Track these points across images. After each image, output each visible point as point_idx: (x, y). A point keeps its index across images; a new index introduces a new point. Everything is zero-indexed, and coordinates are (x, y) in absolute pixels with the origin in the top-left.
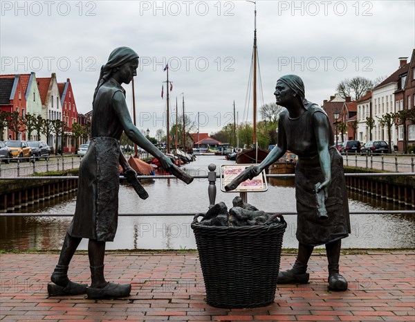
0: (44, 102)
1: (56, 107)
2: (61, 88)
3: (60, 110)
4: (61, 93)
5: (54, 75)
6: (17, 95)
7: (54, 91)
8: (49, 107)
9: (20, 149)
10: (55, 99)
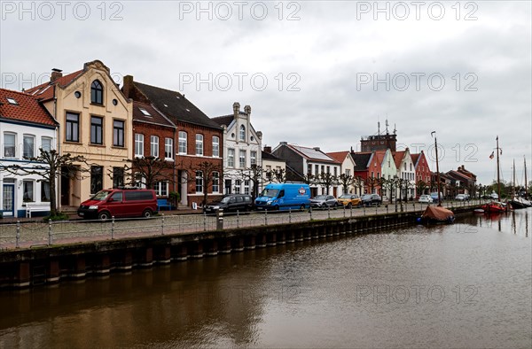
0: (398, 167)
2: (415, 158)
3: (414, 171)
4: (414, 161)
5: (407, 149)
6: (372, 164)
7: (408, 160)
8: (403, 170)
9: (349, 200)
10: (408, 164)
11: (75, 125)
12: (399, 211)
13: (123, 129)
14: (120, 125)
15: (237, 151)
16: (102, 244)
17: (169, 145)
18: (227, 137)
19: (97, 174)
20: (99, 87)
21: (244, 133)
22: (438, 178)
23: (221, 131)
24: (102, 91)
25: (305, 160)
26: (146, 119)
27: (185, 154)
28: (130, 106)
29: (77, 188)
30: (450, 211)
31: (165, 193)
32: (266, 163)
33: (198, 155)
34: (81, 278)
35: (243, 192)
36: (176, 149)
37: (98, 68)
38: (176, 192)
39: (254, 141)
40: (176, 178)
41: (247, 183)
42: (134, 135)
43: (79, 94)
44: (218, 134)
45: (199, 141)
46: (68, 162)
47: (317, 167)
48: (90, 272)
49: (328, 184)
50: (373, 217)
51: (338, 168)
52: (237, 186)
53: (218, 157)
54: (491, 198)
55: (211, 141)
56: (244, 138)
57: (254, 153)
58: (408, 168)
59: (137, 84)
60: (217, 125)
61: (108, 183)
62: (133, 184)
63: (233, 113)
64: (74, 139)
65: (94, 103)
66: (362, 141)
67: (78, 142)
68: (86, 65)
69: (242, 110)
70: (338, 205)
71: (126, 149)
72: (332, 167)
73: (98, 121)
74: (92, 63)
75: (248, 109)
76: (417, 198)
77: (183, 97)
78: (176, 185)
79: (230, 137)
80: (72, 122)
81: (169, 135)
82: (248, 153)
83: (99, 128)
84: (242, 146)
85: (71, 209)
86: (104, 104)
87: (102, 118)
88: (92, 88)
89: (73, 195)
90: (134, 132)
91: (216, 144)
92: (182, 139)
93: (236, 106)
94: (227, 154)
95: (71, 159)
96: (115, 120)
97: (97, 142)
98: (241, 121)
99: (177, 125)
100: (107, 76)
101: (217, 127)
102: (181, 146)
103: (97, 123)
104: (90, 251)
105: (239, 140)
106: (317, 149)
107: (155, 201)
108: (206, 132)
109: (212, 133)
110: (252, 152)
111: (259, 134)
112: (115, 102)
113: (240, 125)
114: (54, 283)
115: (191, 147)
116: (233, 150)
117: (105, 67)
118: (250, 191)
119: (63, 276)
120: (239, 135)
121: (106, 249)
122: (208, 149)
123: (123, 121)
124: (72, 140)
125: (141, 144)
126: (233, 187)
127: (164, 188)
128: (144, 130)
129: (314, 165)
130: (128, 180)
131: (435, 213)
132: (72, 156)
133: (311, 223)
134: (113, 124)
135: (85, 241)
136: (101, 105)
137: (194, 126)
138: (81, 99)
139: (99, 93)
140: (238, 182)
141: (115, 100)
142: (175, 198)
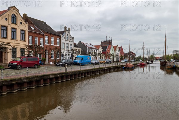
0: (115, 51)
1: (118, 52)
2: (120, 48)
3: (119, 52)
4: (119, 49)
5: (117, 45)
6: (108, 50)
7: (118, 49)
8: (116, 52)
9: (102, 61)
10: (118, 50)
11: (5, 31)
12: (118, 65)
13: (24, 34)
14: (23, 32)
15: (66, 44)
16: (24, 78)
17: (41, 41)
18: (62, 38)
19: (14, 51)
20: (15, 17)
21: (68, 37)
22: (125, 55)
23: (60, 36)
24: (16, 18)
25: (87, 48)
26: (33, 30)
27: (47, 44)
28: (27, 25)
29: (6, 56)
30: (132, 65)
31: (40, 59)
32: (75, 48)
33: (52, 45)
34: (16, 92)
35: (67, 58)
36: (44, 42)
37: (14, 9)
38: (44, 58)
39: (71, 40)
40: (44, 53)
41: (69, 55)
42: (28, 36)
43: (6, 19)
44: (59, 37)
45: (52, 40)
46: (4, 46)
47: (91, 50)
48: (19, 90)
49: (95, 56)
50: (112, 67)
51: (97, 50)
52: (66, 56)
53: (59, 46)
54: (140, 61)
55: (57, 40)
56: (68, 39)
57: (71, 45)
58: (118, 51)
59: (28, 17)
60: (58, 34)
61: (19, 54)
62: (28, 55)
63: (64, 30)
64: (5, 37)
65: (13, 23)
66: (101, 42)
67: (6, 38)
68: (9, 7)
69: (67, 29)
70: (99, 63)
71: (25, 41)
72: (96, 50)
73: (14, 30)
74: (12, 7)
75: (69, 29)
76: (120, 61)
77: (45, 23)
78: (44, 55)
79: (63, 39)
80: (4, 30)
81: (41, 37)
82: (69, 45)
83: (15, 33)
84: (68, 42)
85: (4, 64)
86: (17, 24)
87: (16, 29)
88: (12, 17)
89: (4, 59)
90: (29, 35)
91: (58, 41)
92: (47, 38)
93: (65, 28)
94: (62, 45)
95: (5, 44)
96: (21, 30)
97: (14, 38)
98: (67, 33)
99: (45, 33)
100: (18, 13)
101: (58, 35)
102: (46, 41)
103: (14, 31)
104: (19, 81)
105: (66, 40)
106: (91, 44)
107: (39, 61)
108: (55, 36)
109: (57, 37)
110: (70, 44)
111: (73, 38)
112: (21, 23)
113: (67, 34)
114: (5, 95)
115: (50, 42)
116: (64, 43)
117: (17, 9)
118: (70, 58)
119: (8, 92)
120: (66, 38)
121: (26, 81)
122: (55, 43)
123: (24, 31)
124: (4, 37)
125: (31, 40)
126: (64, 56)
127: (40, 56)
128: (33, 34)
129: (90, 49)
130: (26, 53)
131: (129, 66)
132: (5, 43)
133: (95, 69)
134: (20, 32)
135: (16, 77)
136: (16, 24)
137: (50, 34)
138: (7, 21)
139: (15, 19)
140: (66, 55)
141: (21, 22)
142: (44, 60)
